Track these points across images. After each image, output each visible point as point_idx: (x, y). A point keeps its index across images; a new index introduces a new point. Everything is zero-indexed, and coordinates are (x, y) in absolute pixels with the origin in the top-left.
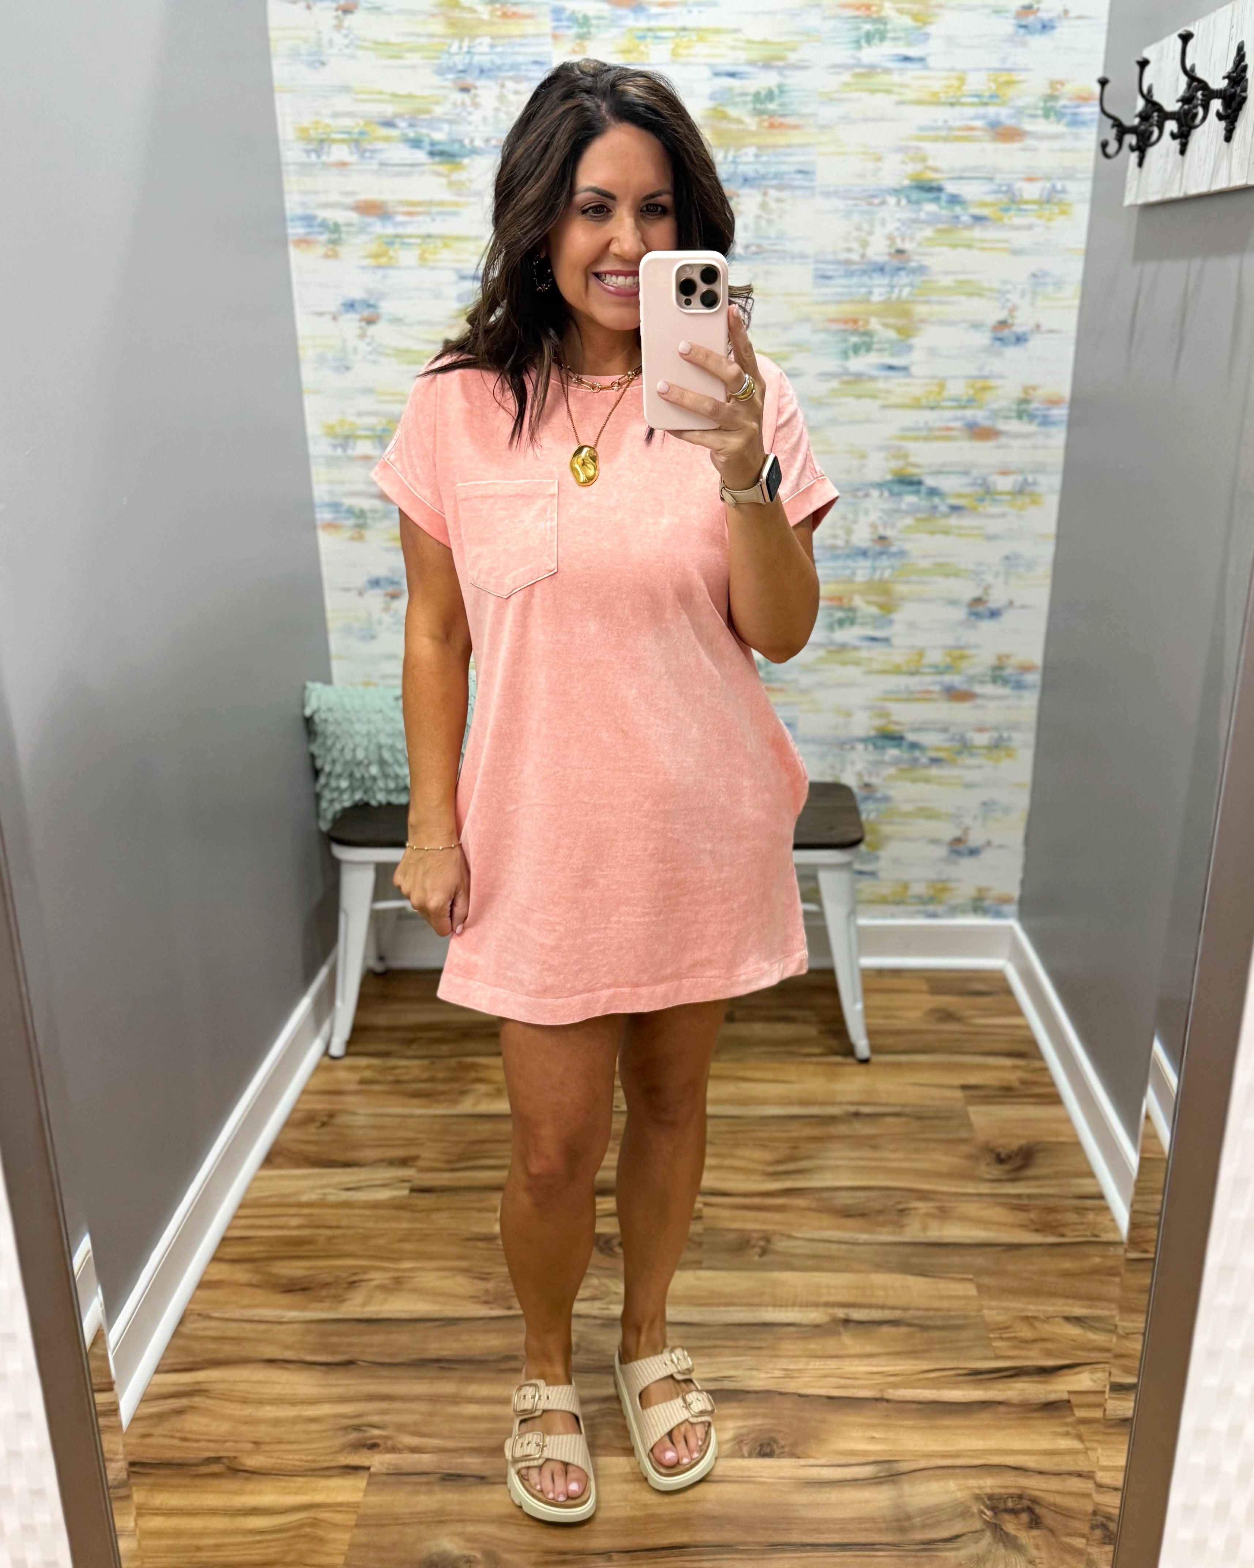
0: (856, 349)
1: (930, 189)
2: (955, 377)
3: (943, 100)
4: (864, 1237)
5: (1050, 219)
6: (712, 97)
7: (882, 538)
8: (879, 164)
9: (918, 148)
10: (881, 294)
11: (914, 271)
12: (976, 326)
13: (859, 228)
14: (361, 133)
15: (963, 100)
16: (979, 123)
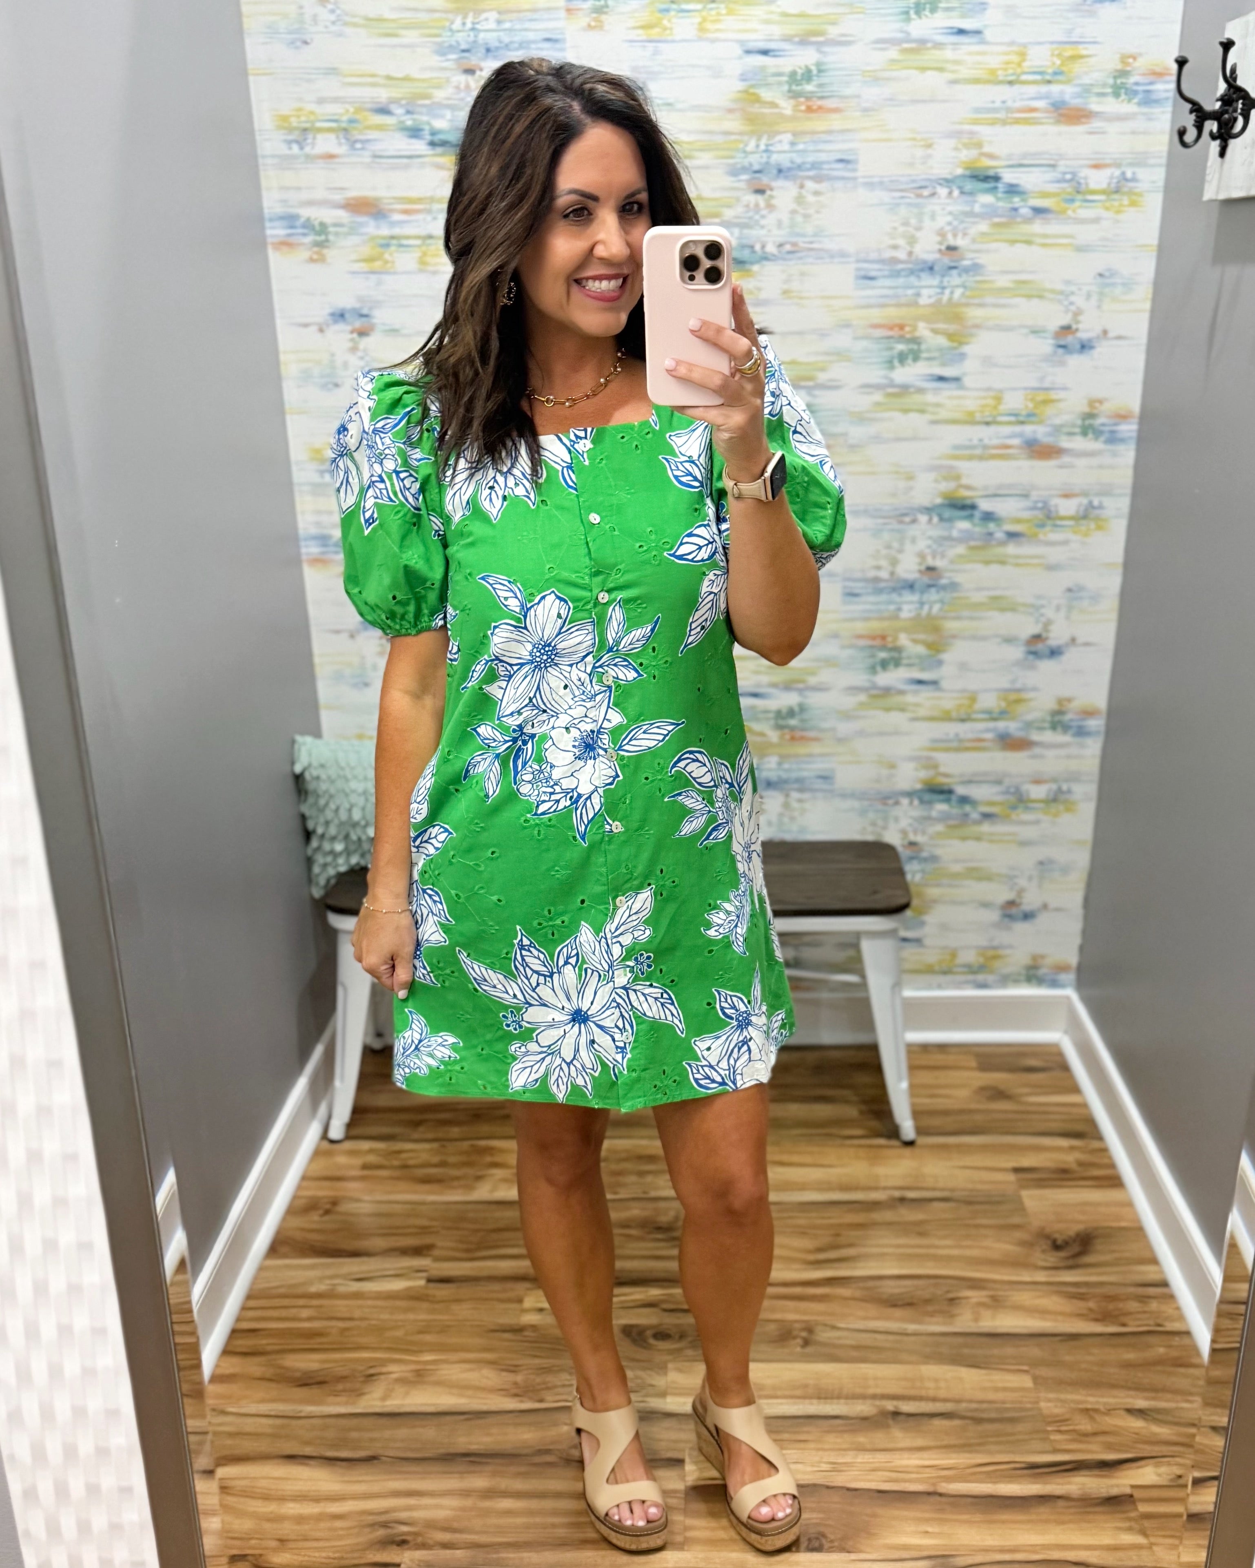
0: (902, 358)
1: (986, 179)
2: (1014, 389)
3: (1001, 78)
4: (912, 1327)
5: (1118, 212)
6: (743, 78)
7: (930, 569)
8: (929, 151)
9: (972, 133)
10: (930, 297)
11: (967, 270)
12: (1036, 332)
13: (906, 224)
14: (351, 121)
15: (1024, 77)
16: (1041, 104)
